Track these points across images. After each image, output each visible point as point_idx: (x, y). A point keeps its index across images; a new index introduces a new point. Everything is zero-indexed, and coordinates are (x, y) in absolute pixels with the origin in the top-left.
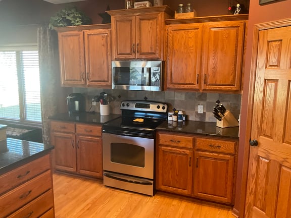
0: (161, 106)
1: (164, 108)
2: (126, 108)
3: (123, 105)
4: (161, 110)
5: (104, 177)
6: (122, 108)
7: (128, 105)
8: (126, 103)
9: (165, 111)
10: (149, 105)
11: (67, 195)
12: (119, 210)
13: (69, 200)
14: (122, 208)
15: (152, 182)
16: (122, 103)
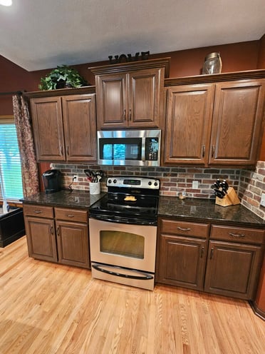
0: (153, 182)
1: (156, 184)
2: (112, 184)
3: (110, 182)
4: (153, 187)
5: (92, 268)
6: (108, 184)
7: (115, 182)
8: (112, 179)
9: (157, 187)
10: (140, 181)
11: (43, 305)
12: (118, 332)
13: (46, 316)
14: (121, 326)
15: (153, 276)
16: (109, 179)
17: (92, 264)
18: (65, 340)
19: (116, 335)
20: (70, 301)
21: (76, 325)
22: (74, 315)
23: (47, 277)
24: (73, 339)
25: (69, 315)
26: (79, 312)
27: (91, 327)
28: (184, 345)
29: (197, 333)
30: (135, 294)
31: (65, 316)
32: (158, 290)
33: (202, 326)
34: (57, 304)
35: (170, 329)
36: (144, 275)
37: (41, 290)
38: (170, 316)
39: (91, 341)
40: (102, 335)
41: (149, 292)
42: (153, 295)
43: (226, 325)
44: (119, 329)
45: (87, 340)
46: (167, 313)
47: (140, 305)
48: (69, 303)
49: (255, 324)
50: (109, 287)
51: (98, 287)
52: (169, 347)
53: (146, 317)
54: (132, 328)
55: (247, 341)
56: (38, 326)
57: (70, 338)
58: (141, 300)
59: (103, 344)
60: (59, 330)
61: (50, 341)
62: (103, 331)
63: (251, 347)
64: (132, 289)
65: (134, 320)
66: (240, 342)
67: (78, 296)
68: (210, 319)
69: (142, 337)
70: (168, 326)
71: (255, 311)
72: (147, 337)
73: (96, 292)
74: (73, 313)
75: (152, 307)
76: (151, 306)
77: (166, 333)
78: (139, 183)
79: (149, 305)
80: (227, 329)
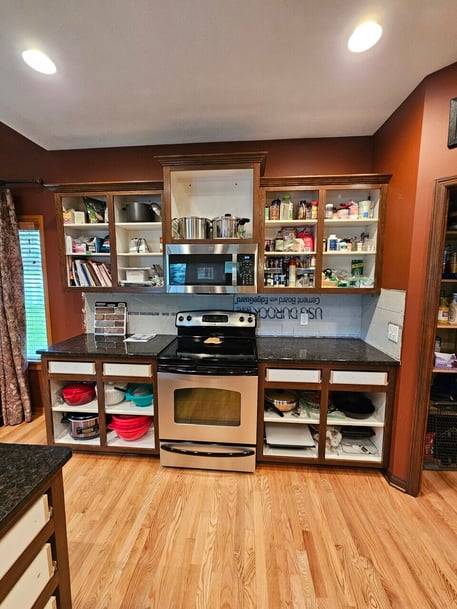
0: (246, 317)
1: (250, 320)
2: (186, 323)
3: (181, 319)
4: (245, 324)
5: (163, 452)
6: (179, 323)
7: (189, 319)
8: (185, 316)
9: (253, 324)
10: (227, 317)
11: (88, 512)
12: (211, 529)
13: (96, 526)
14: (214, 522)
15: (254, 449)
16: (179, 315)
17: (161, 444)
18: (134, 551)
19: (209, 534)
20: (131, 502)
21: (147, 531)
22: (141, 519)
23: (85, 475)
24: (146, 548)
25: (133, 520)
26: (149, 515)
27: (171, 531)
28: (303, 532)
29: (319, 515)
30: (229, 481)
31: (127, 522)
32: (262, 471)
33: (325, 507)
34: (111, 509)
35: (284, 516)
36: (240, 450)
37: (78, 493)
38: (281, 502)
39: (174, 546)
40: (189, 536)
41: (248, 476)
42: (254, 478)
43: (355, 503)
44: (213, 526)
45: (168, 545)
46: (278, 499)
47: (238, 493)
48: (130, 504)
49: (390, 497)
50: (189, 477)
51: (171, 478)
52: (284, 536)
53: (248, 507)
54: (231, 522)
55: (381, 516)
56: (86, 541)
57: (141, 547)
58: (238, 487)
59: (192, 548)
60: (121, 539)
61: (110, 555)
62: (190, 532)
63: (387, 521)
64: (223, 474)
65: (233, 513)
66: (373, 517)
67: (141, 494)
68: (334, 498)
69: (247, 532)
70: (281, 512)
71: (389, 480)
72: (253, 530)
73: (169, 486)
74: (139, 517)
75: (256, 494)
76: (254, 493)
77: (279, 521)
78: (225, 319)
79: (252, 491)
80: (358, 507)
